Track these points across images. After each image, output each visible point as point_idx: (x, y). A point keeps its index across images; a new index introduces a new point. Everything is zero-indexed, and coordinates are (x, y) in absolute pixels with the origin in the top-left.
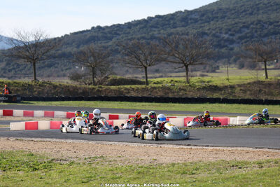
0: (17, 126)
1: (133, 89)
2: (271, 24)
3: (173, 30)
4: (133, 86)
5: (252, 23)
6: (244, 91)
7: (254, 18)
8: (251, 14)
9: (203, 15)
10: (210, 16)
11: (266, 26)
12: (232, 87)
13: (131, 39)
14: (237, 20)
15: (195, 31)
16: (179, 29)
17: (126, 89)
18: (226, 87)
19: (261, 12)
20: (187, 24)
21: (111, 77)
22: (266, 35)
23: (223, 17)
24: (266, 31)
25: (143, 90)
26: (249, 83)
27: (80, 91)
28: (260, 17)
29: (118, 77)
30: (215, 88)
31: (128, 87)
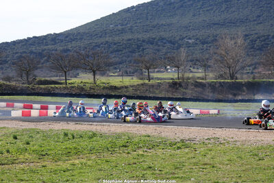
0: (17, 113)
1: (57, 88)
2: (115, 44)
3: (45, 47)
4: (57, 86)
5: (102, 44)
6: (136, 90)
7: (103, 40)
8: (101, 37)
9: (67, 37)
10: (72, 37)
11: (112, 45)
12: (126, 87)
13: (17, 53)
14: (91, 41)
15: (61, 48)
16: (50, 47)
17: (52, 88)
18: (122, 87)
19: (108, 35)
20: (55, 43)
21: (38, 79)
22: (111, 52)
23: (81, 39)
24: (111, 49)
25: (65, 88)
26: (138, 85)
27: (19, 89)
28: (107, 39)
29: (43, 79)
30: (115, 88)
31: (53, 86)
